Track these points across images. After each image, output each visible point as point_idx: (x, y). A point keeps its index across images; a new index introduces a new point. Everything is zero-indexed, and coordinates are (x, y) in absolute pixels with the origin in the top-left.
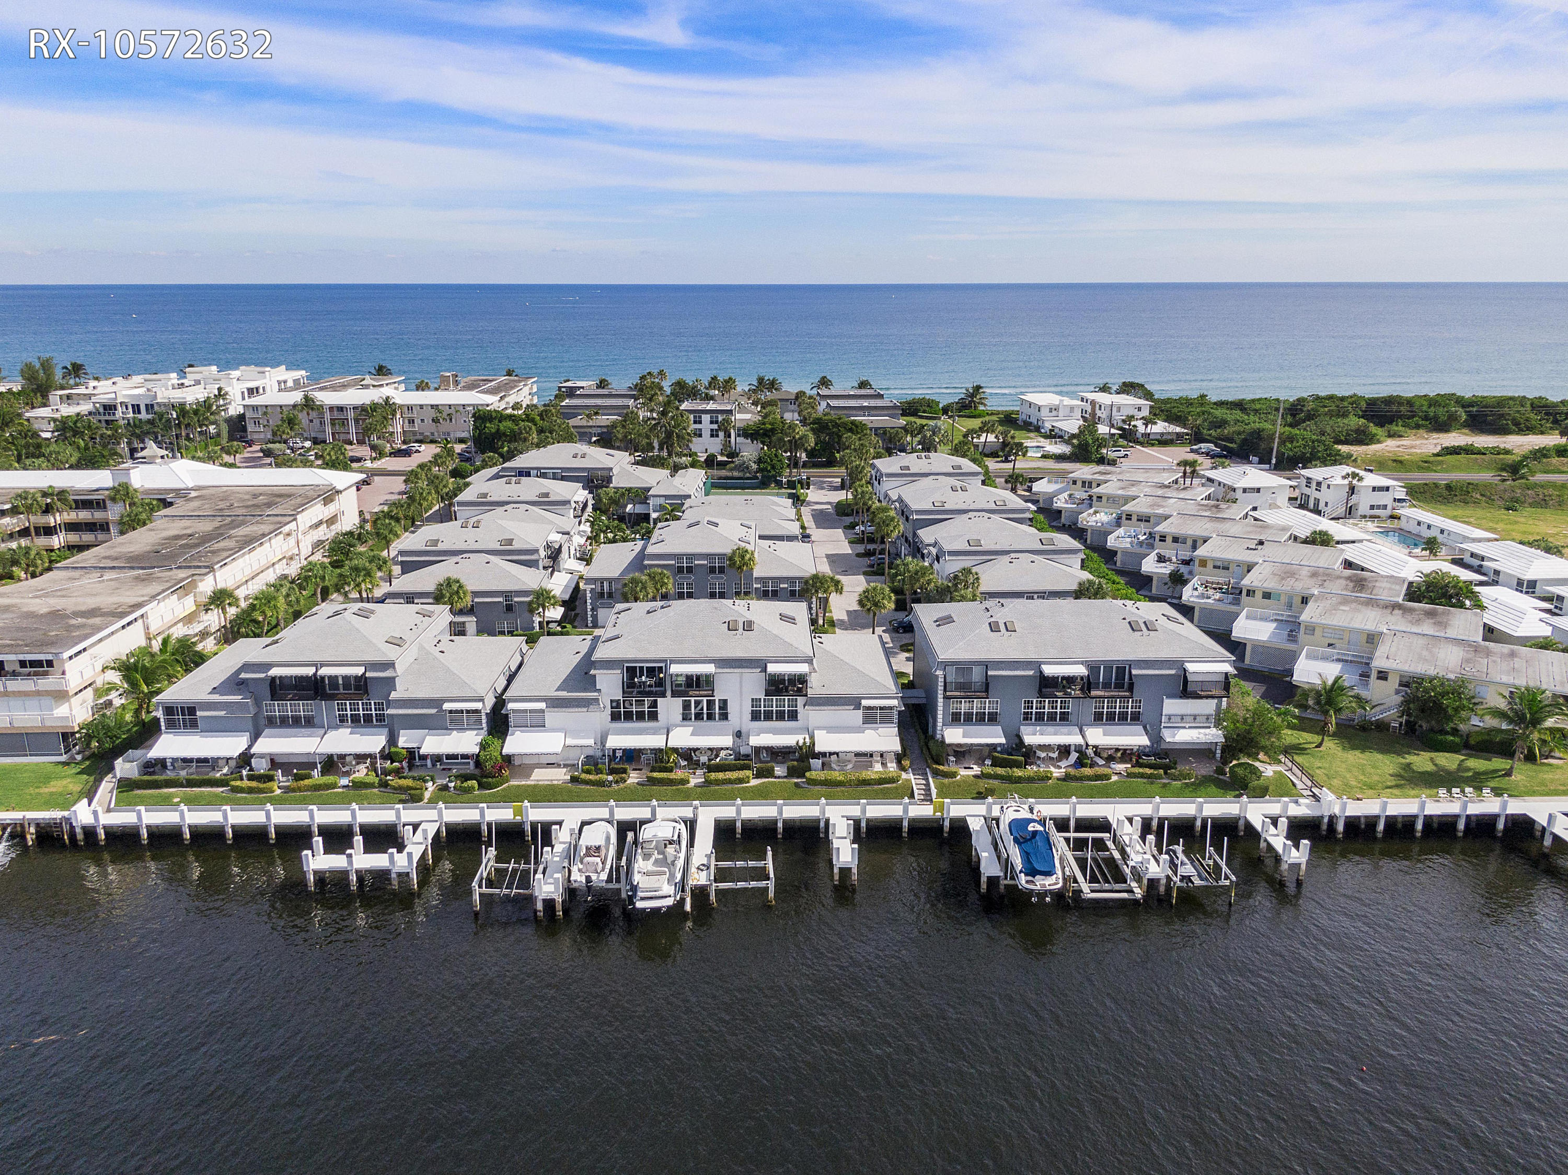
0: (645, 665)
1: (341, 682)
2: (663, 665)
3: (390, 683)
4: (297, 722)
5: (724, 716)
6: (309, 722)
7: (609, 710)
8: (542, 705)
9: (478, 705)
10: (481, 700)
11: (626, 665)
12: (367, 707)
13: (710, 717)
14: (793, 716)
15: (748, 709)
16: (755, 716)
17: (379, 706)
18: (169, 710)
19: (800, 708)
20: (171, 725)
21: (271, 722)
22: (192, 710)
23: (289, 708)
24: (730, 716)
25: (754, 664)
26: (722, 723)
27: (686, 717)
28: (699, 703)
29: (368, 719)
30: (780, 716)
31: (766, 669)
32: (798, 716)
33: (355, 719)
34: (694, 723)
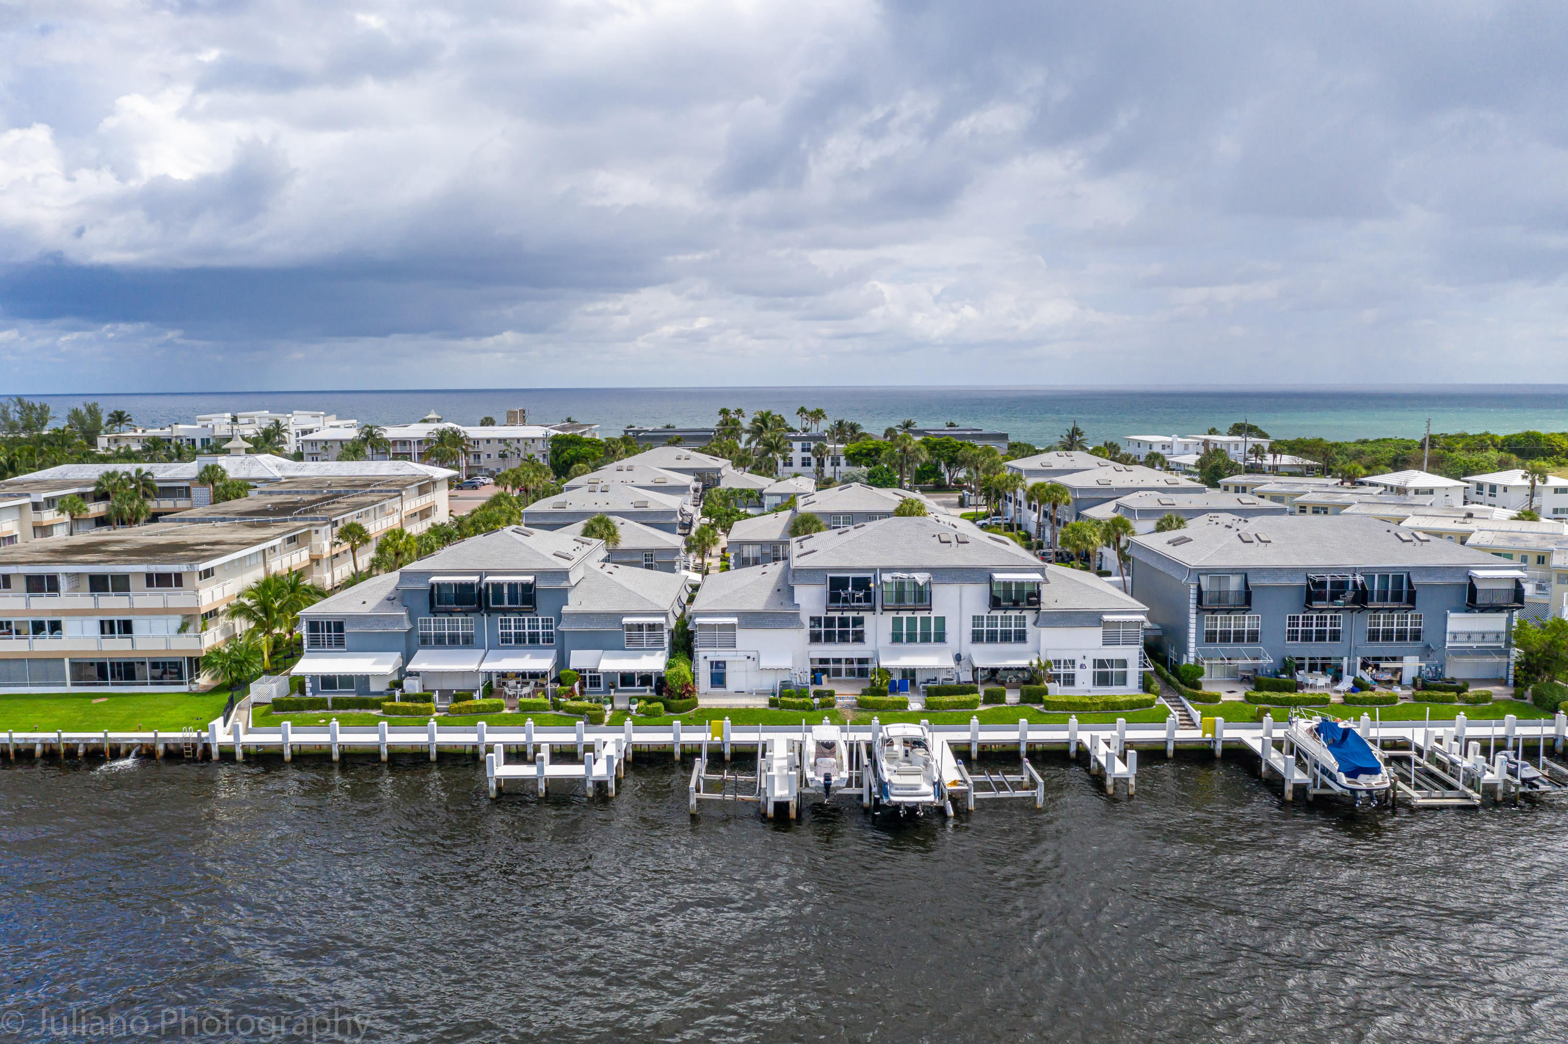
0: (851, 575)
1: (506, 591)
2: (871, 575)
3: (562, 595)
4: (454, 641)
5: (941, 637)
6: (468, 642)
7: (807, 630)
8: (734, 620)
9: (662, 620)
10: (665, 614)
11: (829, 575)
12: (533, 624)
13: (925, 638)
14: (1021, 637)
15: (968, 628)
16: (977, 637)
17: (547, 623)
18: (313, 626)
19: (1029, 627)
20: (314, 643)
21: (425, 642)
22: (339, 626)
23: (446, 624)
24: (947, 638)
25: (981, 574)
26: (938, 645)
27: (896, 638)
28: (911, 621)
29: (534, 638)
30: (1006, 637)
31: (991, 580)
32: (1028, 637)
33: (520, 639)
34: (904, 646)
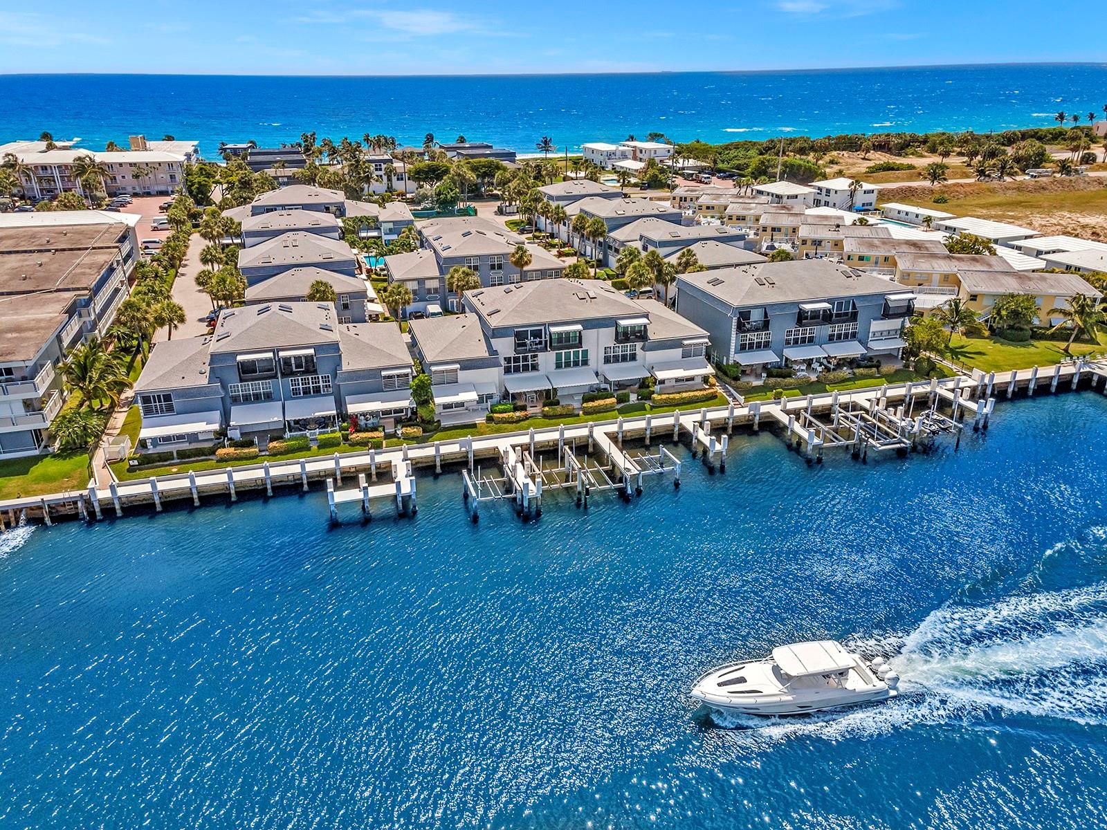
0: (529, 329)
1: (293, 362)
2: (543, 328)
3: (337, 361)
4: (257, 398)
5: (585, 363)
6: (268, 397)
7: (502, 367)
8: (455, 366)
9: (407, 371)
10: (409, 366)
11: (516, 330)
12: (315, 381)
13: (576, 364)
14: (633, 357)
15: (602, 355)
16: (607, 360)
17: (326, 379)
19: (639, 352)
20: (149, 411)
21: (236, 401)
22: (167, 398)
23: (251, 387)
24: (590, 362)
25: (609, 322)
26: (584, 367)
27: (558, 366)
28: (568, 355)
29: (317, 390)
30: (624, 359)
31: (617, 325)
32: (638, 357)
33: (306, 392)
34: (564, 370)
